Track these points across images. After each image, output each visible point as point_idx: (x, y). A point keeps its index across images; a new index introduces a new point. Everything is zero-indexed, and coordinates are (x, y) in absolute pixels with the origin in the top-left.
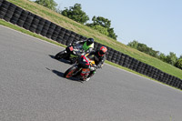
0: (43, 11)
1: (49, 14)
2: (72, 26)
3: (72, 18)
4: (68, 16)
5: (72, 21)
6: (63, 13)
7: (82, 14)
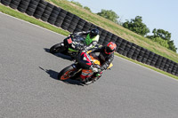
0: (105, 23)
1: (110, 26)
2: (132, 38)
3: (133, 30)
4: (129, 28)
5: (133, 33)
6: (124, 25)
7: (142, 26)
